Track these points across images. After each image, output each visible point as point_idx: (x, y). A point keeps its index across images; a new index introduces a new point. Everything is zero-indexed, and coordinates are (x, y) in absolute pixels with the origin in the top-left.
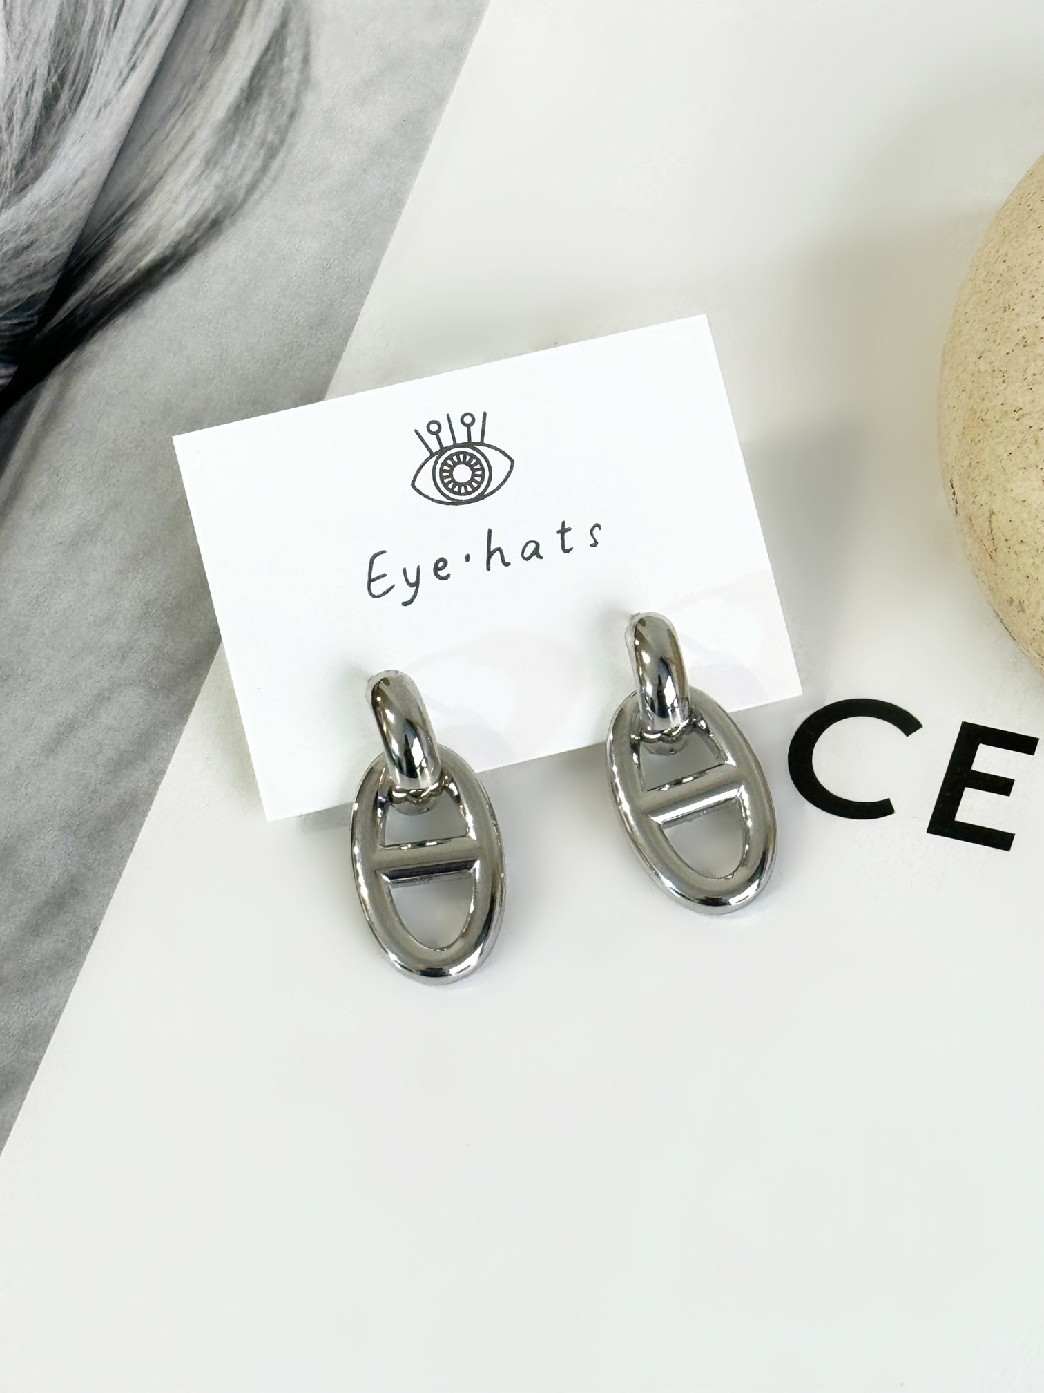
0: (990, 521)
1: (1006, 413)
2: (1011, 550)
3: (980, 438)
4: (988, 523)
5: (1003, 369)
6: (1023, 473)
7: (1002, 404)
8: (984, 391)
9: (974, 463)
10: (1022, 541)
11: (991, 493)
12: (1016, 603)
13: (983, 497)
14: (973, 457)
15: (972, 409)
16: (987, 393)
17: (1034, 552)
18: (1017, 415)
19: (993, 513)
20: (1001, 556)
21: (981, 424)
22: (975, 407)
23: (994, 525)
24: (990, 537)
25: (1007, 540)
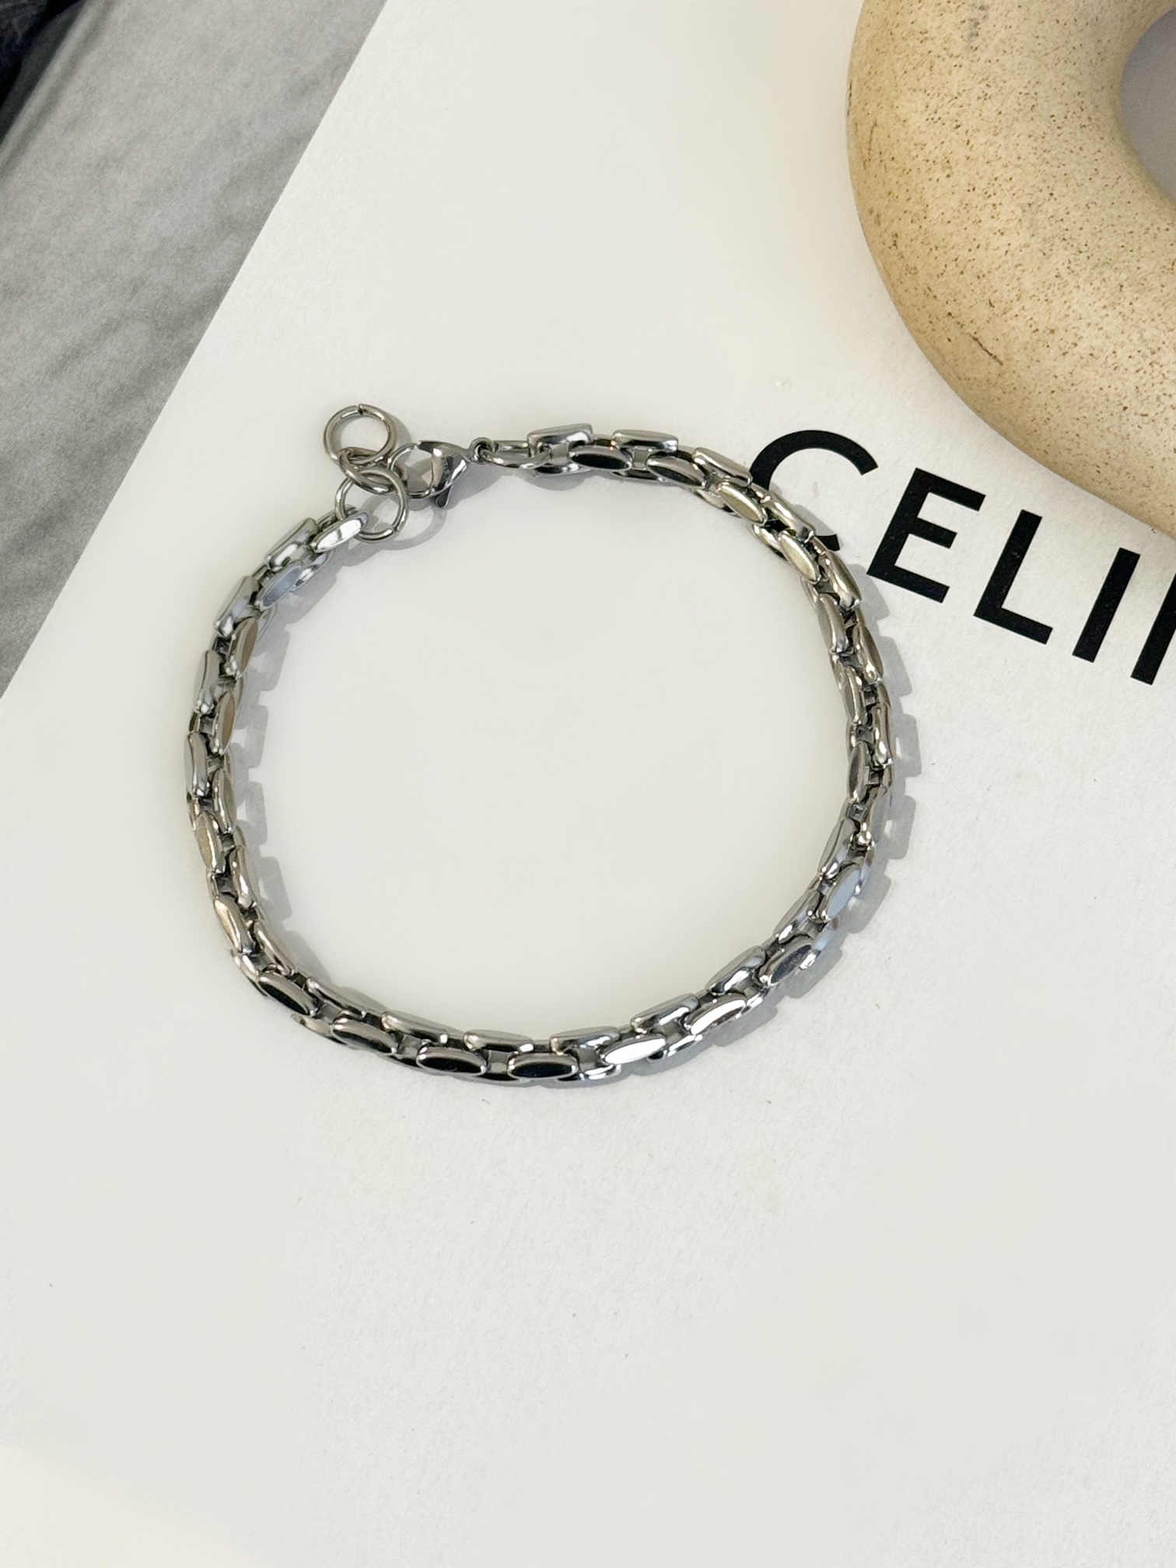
2: (883, 163)
3: (881, 51)
4: (870, 132)
7: (912, 23)
9: (873, 73)
10: (893, 159)
11: (879, 105)
12: (875, 214)
14: (874, 66)
17: (900, 171)
18: (922, 37)
19: (876, 125)
20: (873, 167)
23: (875, 136)
24: (868, 146)
25: (881, 153)
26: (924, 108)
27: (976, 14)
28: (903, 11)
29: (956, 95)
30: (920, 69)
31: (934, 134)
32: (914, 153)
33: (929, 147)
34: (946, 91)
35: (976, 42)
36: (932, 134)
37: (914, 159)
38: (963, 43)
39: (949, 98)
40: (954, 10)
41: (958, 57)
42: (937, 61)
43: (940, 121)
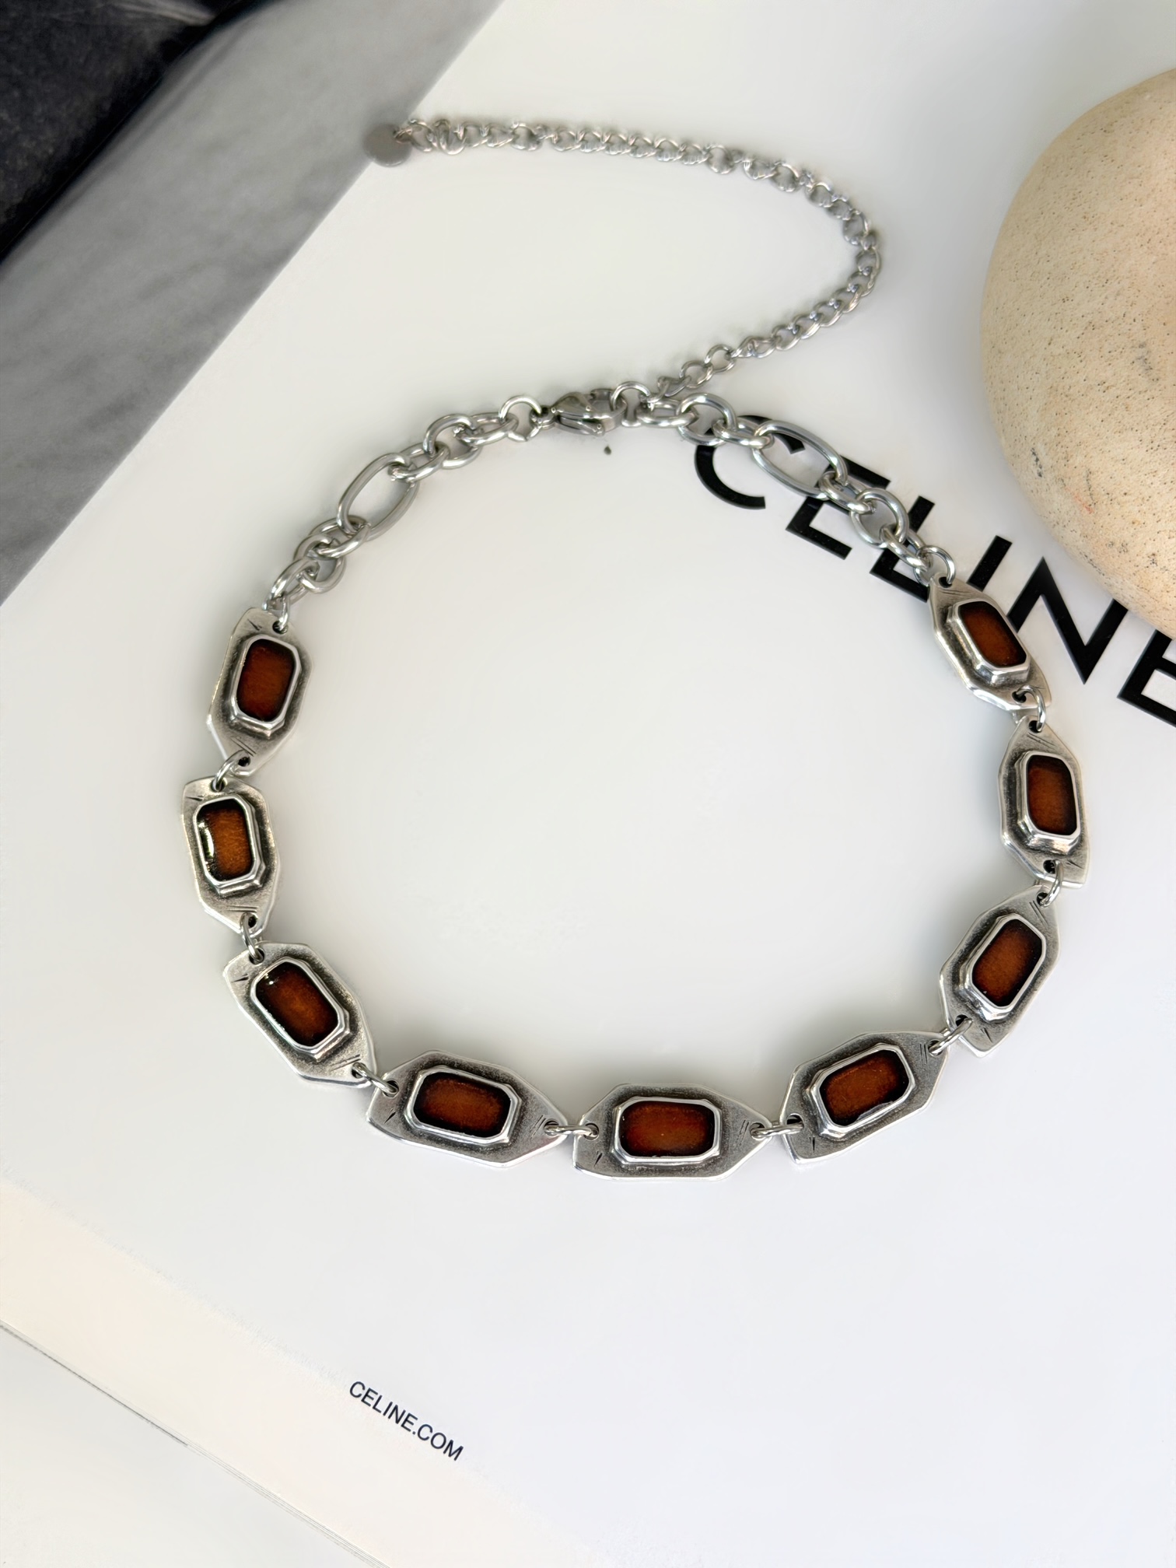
0: (1088, 480)
1: (1090, 388)
2: (1115, 501)
3: (1066, 411)
4: (1085, 482)
5: (1078, 351)
6: (1119, 436)
7: (1085, 380)
8: (1063, 371)
9: (1063, 432)
10: (1125, 494)
11: (1086, 456)
12: (1118, 545)
13: (1078, 460)
14: (1062, 427)
15: (1051, 387)
16: (1066, 373)
17: (1140, 500)
18: (1102, 388)
19: (1090, 473)
20: (1101, 508)
21: (1065, 399)
22: (1055, 385)
23: (1093, 482)
24: (1088, 493)
25: (1108, 494)
26: (1139, 443)
27: (1140, 352)
28: (1068, 374)
29: (1164, 422)
30: (1116, 415)
31: (1161, 459)
32: (1149, 482)
33: (1161, 474)
34: (1152, 422)
35: (1154, 374)
36: (1159, 461)
37: (1150, 487)
38: (1143, 379)
39: (1158, 427)
40: (1119, 357)
41: (1146, 391)
42: (1127, 400)
43: (1161, 450)
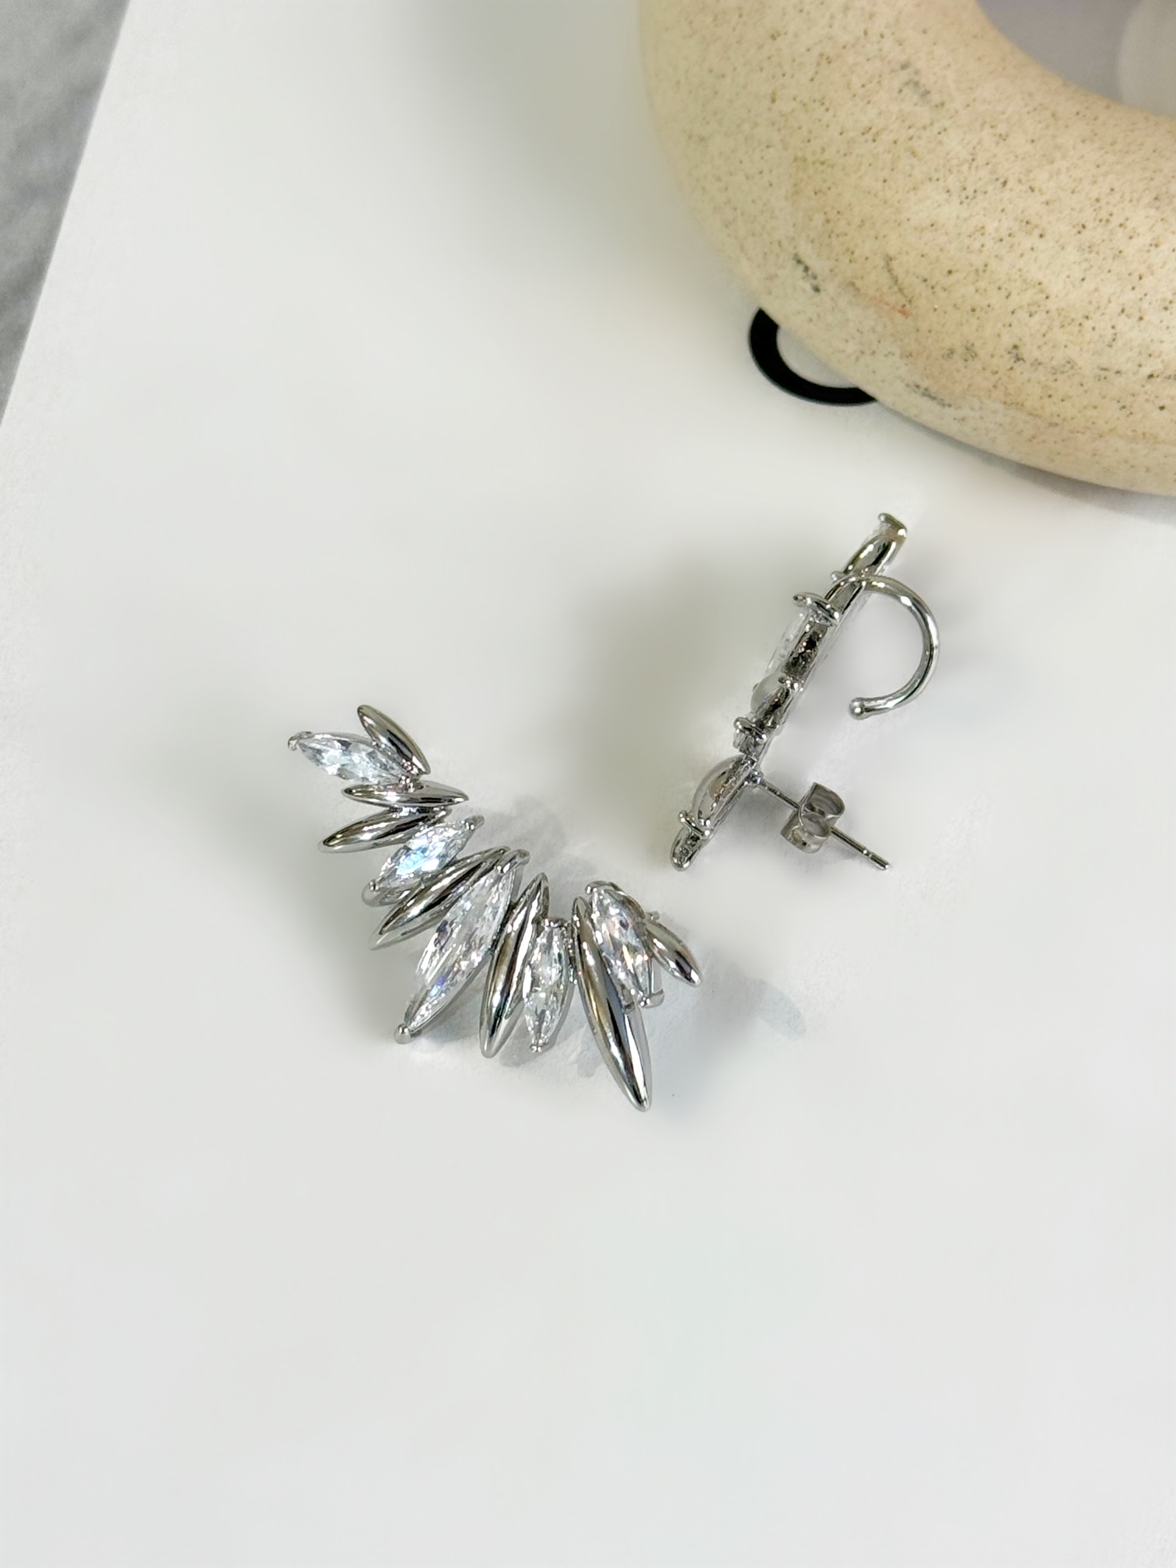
0: (890, 271)
1: (851, 142)
2: (937, 288)
4: (886, 275)
5: (818, 97)
6: (916, 194)
7: (841, 134)
8: (805, 131)
9: (832, 215)
10: (950, 272)
11: (876, 238)
13: (867, 247)
15: (796, 159)
16: (810, 132)
17: (971, 277)
18: (869, 136)
19: (891, 259)
20: (920, 305)
21: (821, 168)
23: (898, 271)
24: (896, 289)
25: (925, 280)
26: (946, 196)
27: (904, 76)
28: (813, 134)
29: (970, 157)
30: (900, 166)
31: (984, 209)
32: (977, 245)
33: (991, 227)
34: (954, 162)
35: (936, 98)
36: (981, 212)
37: (981, 251)
38: (922, 109)
39: (965, 167)
40: (878, 89)
41: (932, 124)
43: (980, 196)
